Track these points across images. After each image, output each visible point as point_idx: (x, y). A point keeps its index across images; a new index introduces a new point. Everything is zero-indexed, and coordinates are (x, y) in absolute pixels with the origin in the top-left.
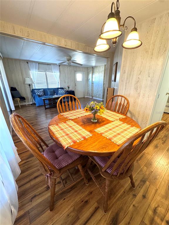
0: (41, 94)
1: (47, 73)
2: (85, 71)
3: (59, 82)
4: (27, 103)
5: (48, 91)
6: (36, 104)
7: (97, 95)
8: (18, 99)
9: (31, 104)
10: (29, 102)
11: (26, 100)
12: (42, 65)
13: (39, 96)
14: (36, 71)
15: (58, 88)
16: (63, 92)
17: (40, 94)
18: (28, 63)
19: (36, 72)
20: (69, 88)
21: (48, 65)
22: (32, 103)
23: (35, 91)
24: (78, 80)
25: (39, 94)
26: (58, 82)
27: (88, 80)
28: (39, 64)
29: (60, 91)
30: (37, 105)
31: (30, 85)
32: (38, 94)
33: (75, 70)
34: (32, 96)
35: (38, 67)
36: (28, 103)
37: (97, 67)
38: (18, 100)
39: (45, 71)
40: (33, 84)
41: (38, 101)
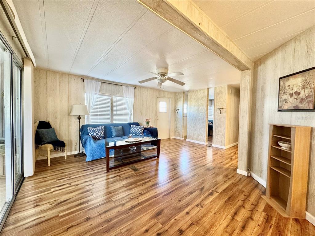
0: (99, 134)
1: (114, 97)
2: (171, 98)
3: (132, 114)
4: (66, 154)
5: (113, 129)
6: (85, 155)
7: (194, 135)
8: (50, 147)
9: (75, 156)
10: (71, 151)
11: (66, 148)
12: (108, 85)
13: (96, 139)
14: (96, 94)
15: (130, 124)
16: (140, 130)
17: (97, 134)
18: (83, 81)
19: (95, 96)
20: (148, 123)
21: (117, 87)
22: (77, 152)
23: (88, 128)
24: (160, 111)
25: (95, 134)
26: (130, 114)
27: (176, 110)
28: (103, 84)
29: (134, 129)
30: (88, 158)
31: (79, 118)
32: (92, 135)
33: (158, 95)
34: (81, 138)
35: (101, 88)
36: (69, 154)
37: (193, 91)
38: (49, 149)
39: (111, 95)
40: (86, 116)
41: (91, 149)
